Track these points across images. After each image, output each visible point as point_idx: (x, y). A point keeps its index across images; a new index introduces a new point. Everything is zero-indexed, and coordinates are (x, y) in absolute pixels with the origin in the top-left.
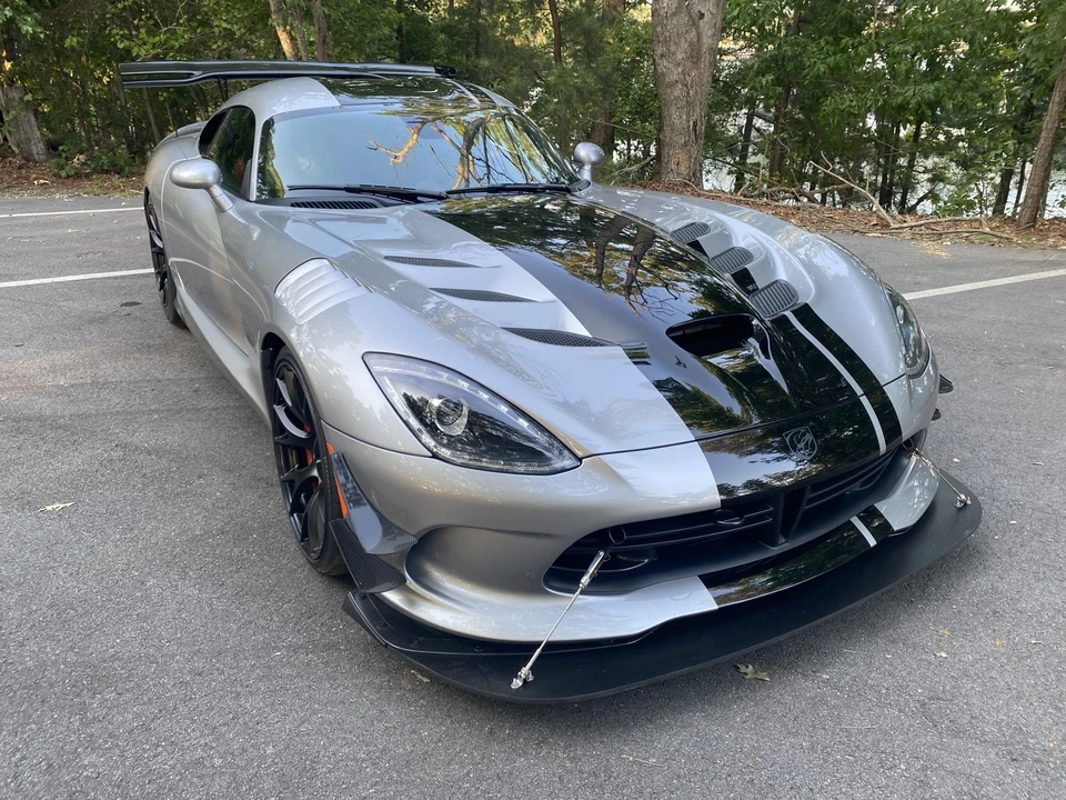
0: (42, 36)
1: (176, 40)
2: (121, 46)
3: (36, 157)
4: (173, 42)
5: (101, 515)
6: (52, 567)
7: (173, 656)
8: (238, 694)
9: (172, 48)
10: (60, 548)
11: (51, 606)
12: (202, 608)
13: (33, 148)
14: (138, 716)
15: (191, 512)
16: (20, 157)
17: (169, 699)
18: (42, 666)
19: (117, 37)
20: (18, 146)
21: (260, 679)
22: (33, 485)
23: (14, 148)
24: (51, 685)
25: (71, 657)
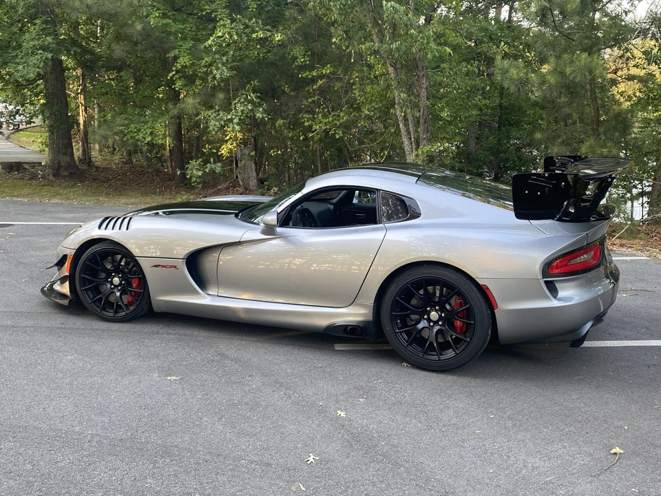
0: (266, 119)
1: (338, 120)
2: (306, 124)
3: (251, 187)
4: (336, 122)
5: (197, 385)
6: (167, 404)
7: (199, 452)
8: (218, 473)
9: (336, 124)
10: (174, 397)
11: (160, 420)
12: (221, 435)
13: (251, 182)
14: (174, 470)
15: (237, 392)
16: (242, 188)
17: (190, 468)
18: (147, 443)
19: (306, 119)
20: (243, 181)
21: (231, 470)
22: (175, 366)
23: (241, 182)
24: (147, 451)
25: (159, 442)
